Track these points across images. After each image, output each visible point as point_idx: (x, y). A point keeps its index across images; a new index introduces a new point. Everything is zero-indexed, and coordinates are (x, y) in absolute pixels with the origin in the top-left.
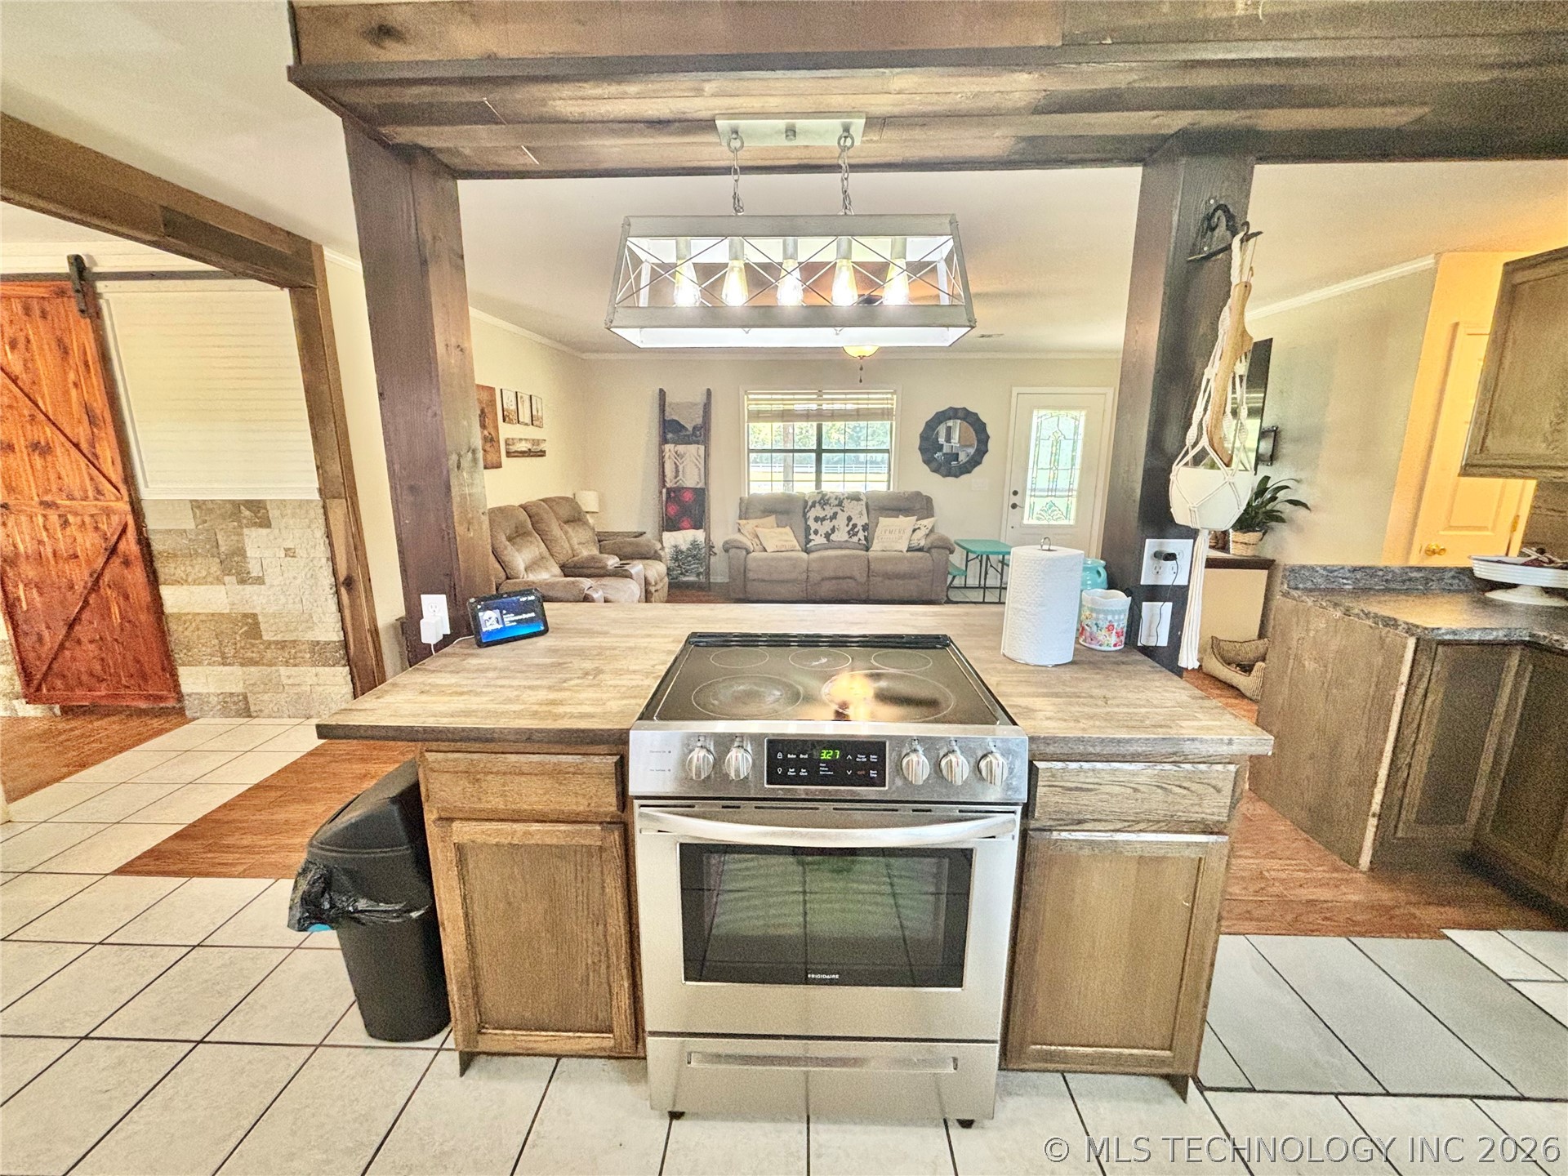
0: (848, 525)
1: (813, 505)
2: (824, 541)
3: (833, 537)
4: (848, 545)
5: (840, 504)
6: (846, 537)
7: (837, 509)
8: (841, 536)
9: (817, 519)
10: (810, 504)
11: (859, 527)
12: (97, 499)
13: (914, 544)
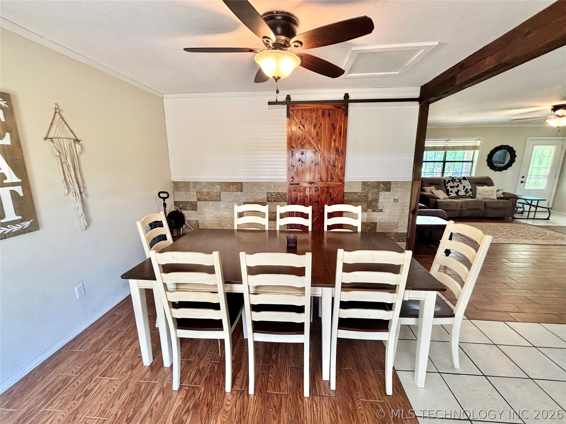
0: (464, 189)
1: (449, 181)
2: (456, 195)
3: (459, 194)
4: (465, 197)
5: (460, 181)
6: (464, 194)
7: (459, 183)
8: (462, 193)
9: (451, 187)
10: (447, 181)
11: (469, 190)
12: (331, 181)
13: (499, 196)
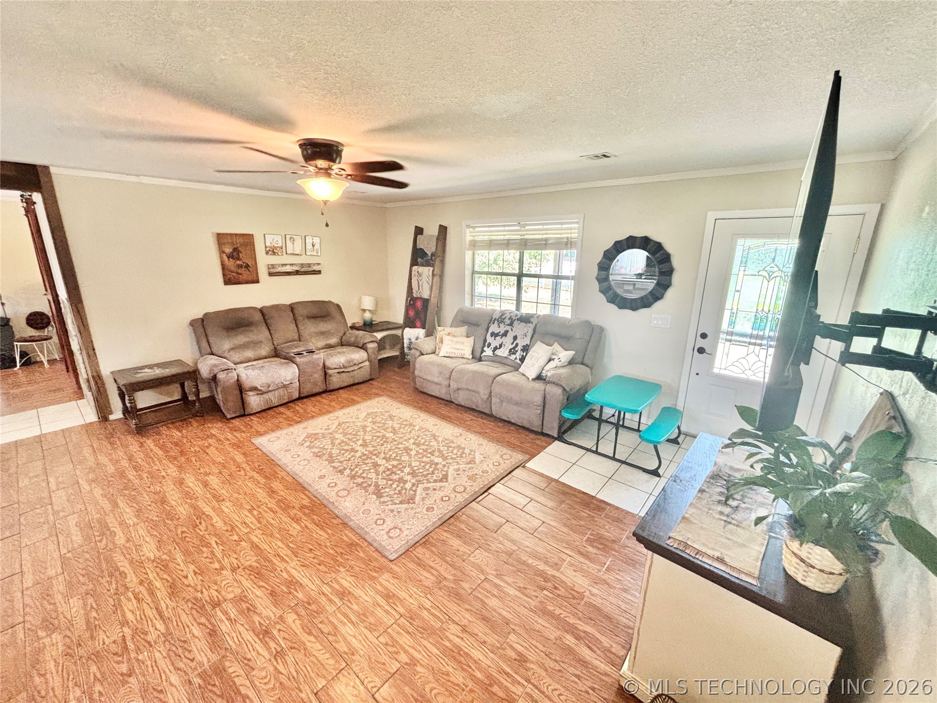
0: (512, 344)
1: (494, 322)
2: (492, 354)
3: (498, 352)
5: (511, 324)
6: (507, 354)
7: (509, 328)
8: (504, 352)
9: (493, 334)
10: (492, 320)
